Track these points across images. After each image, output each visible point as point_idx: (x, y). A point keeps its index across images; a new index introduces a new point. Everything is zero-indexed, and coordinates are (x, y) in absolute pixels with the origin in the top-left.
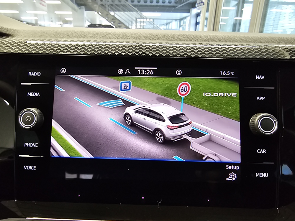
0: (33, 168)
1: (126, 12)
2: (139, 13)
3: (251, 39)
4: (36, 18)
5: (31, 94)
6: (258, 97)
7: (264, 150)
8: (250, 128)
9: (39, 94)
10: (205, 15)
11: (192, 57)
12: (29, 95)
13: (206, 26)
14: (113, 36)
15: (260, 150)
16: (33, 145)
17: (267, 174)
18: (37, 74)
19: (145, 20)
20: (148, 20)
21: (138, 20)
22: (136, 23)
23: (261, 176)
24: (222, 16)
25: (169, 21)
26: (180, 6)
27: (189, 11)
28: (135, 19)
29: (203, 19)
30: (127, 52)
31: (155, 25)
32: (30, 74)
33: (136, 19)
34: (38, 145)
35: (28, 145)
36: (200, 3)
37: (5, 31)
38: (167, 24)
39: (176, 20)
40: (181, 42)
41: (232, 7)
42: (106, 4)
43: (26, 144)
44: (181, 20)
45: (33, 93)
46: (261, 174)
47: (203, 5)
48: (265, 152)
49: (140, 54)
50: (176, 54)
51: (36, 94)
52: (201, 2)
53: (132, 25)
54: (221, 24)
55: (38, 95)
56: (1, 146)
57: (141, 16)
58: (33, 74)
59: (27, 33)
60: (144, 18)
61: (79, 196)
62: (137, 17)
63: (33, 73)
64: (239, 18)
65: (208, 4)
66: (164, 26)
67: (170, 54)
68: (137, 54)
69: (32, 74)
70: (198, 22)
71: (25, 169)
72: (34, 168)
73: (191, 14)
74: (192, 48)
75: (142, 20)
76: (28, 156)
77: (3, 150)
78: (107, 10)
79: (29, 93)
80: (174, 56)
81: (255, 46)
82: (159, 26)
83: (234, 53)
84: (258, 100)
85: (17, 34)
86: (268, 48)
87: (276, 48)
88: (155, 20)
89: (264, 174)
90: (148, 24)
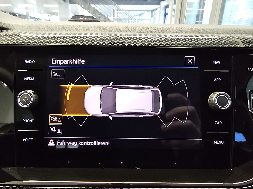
0: (30, 140)
2: (116, 5)
3: (209, 31)
4: (27, 11)
5: (27, 79)
6: (215, 79)
7: (220, 122)
8: (209, 104)
10: (172, 6)
11: (161, 47)
12: (26, 80)
13: (174, 16)
14: (95, 29)
15: (217, 122)
16: (30, 121)
17: (223, 141)
18: (32, 62)
19: (121, 12)
20: (124, 12)
21: (115, 11)
22: (114, 14)
23: (218, 143)
24: (187, 8)
25: (142, 12)
27: (159, 4)
28: (113, 11)
29: (171, 10)
30: (107, 43)
31: (130, 16)
32: (26, 62)
34: (34, 121)
35: (25, 121)
37: (4, 25)
38: (140, 15)
39: (148, 11)
40: (152, 34)
43: (24, 120)
44: (152, 11)
45: (29, 78)
46: (218, 141)
48: (221, 123)
49: (117, 44)
50: (148, 44)
51: (31, 79)
53: (110, 16)
54: (186, 14)
55: (33, 79)
56: (1, 122)
57: (118, 8)
58: (29, 62)
59: (22, 27)
60: (120, 10)
61: (69, 162)
62: (115, 9)
63: (28, 61)
64: (201, 9)
66: (138, 16)
67: (143, 44)
68: (115, 45)
70: (167, 12)
71: (24, 141)
72: (31, 140)
73: (161, 6)
74: (161, 39)
75: (119, 11)
76: (26, 130)
77: (3, 125)
78: (89, 3)
79: (26, 78)
80: (146, 46)
81: (212, 37)
82: (134, 17)
83: (195, 43)
84: (215, 81)
85: (14, 28)
86: (223, 38)
87: (229, 38)
88: (130, 11)
89: (220, 141)
90: (124, 14)
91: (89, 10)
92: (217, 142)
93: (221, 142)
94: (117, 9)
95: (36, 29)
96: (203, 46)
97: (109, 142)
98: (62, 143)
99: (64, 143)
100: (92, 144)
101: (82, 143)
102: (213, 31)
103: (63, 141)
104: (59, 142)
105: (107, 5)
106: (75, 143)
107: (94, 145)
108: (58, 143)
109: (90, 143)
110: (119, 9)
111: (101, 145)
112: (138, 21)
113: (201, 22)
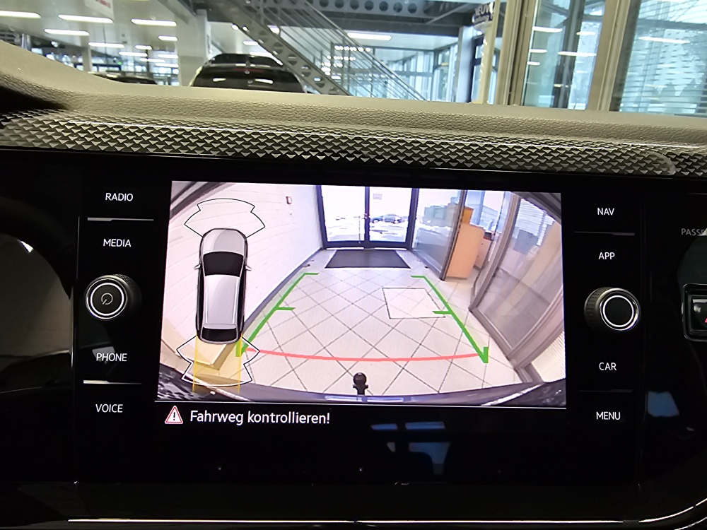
0: (116, 408)
1: (308, 29)
2: (337, 30)
3: (589, 129)
4: (85, 34)
5: (111, 242)
6: (601, 253)
7: (612, 364)
9: (128, 243)
10: (493, 42)
11: (468, 168)
12: (107, 245)
13: (496, 69)
14: (297, 115)
15: (605, 364)
16: (116, 356)
17: (620, 413)
18: (125, 197)
19: (353, 49)
20: (361, 49)
21: (336, 47)
22: (332, 54)
24: (532, 48)
25: (409, 53)
26: (436, 19)
27: (455, 33)
28: (329, 46)
29: (488, 51)
31: (376, 62)
32: (109, 197)
33: (333, 45)
34: (128, 358)
35: (103, 357)
36: (482, 15)
38: (404, 61)
39: (426, 52)
41: (556, 27)
42: (259, 8)
43: (99, 355)
44: (437, 51)
45: (116, 241)
47: (490, 19)
48: (614, 367)
49: (356, 158)
50: (434, 160)
51: (123, 242)
52: (485, 14)
53: (321, 61)
54: (529, 65)
55: (126, 244)
57: (344, 39)
58: (116, 198)
59: (100, 102)
60: (350, 45)
61: (220, 469)
62: (335, 42)
63: (115, 194)
64: (569, 54)
65: (501, 19)
66: (397, 64)
68: (350, 159)
69: (113, 198)
70: (476, 57)
71: (98, 410)
72: (119, 408)
73: (461, 39)
74: (468, 147)
75: (347, 48)
76: (105, 382)
78: (262, 22)
79: (107, 241)
80: (430, 164)
81: (596, 147)
82: (387, 65)
83: (554, 161)
84: (601, 258)
85: (77, 103)
86: (622, 151)
87: (638, 152)
88: (376, 50)
89: (612, 414)
90: (361, 58)
91: (261, 42)
92: (602, 415)
93: (613, 416)
94: (341, 42)
95: (137, 108)
96: (574, 169)
97: (328, 414)
98: (202, 417)
99: (208, 417)
100: (284, 419)
101: (258, 418)
102: (597, 130)
103: (206, 411)
104: (194, 414)
105: (315, 29)
106: (240, 418)
107: (290, 422)
108: (192, 416)
109: (279, 418)
110: (348, 41)
111: (308, 422)
112: (399, 77)
113: (567, 86)
